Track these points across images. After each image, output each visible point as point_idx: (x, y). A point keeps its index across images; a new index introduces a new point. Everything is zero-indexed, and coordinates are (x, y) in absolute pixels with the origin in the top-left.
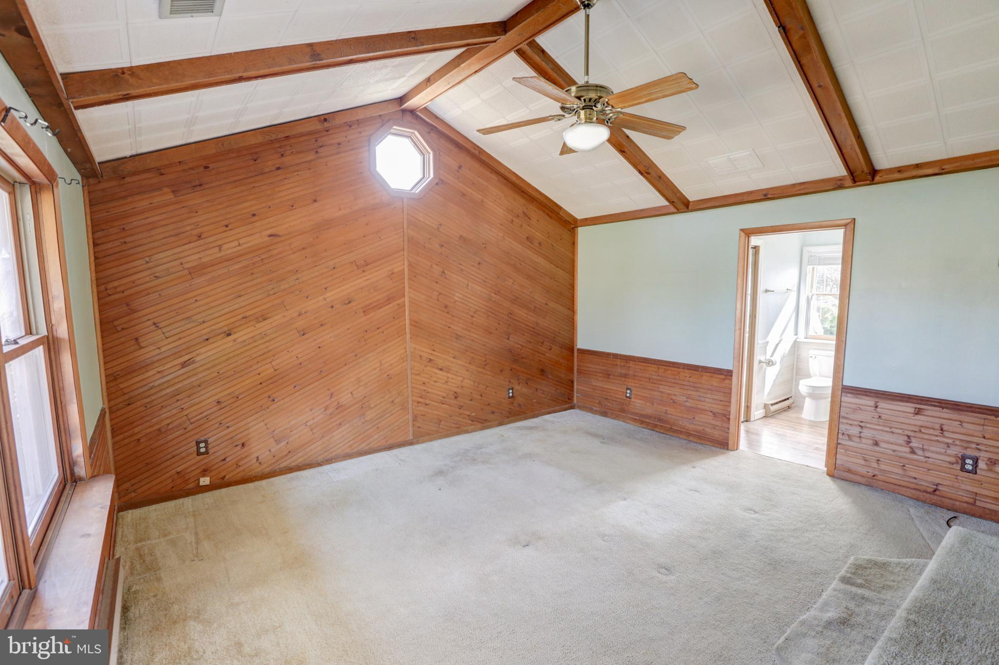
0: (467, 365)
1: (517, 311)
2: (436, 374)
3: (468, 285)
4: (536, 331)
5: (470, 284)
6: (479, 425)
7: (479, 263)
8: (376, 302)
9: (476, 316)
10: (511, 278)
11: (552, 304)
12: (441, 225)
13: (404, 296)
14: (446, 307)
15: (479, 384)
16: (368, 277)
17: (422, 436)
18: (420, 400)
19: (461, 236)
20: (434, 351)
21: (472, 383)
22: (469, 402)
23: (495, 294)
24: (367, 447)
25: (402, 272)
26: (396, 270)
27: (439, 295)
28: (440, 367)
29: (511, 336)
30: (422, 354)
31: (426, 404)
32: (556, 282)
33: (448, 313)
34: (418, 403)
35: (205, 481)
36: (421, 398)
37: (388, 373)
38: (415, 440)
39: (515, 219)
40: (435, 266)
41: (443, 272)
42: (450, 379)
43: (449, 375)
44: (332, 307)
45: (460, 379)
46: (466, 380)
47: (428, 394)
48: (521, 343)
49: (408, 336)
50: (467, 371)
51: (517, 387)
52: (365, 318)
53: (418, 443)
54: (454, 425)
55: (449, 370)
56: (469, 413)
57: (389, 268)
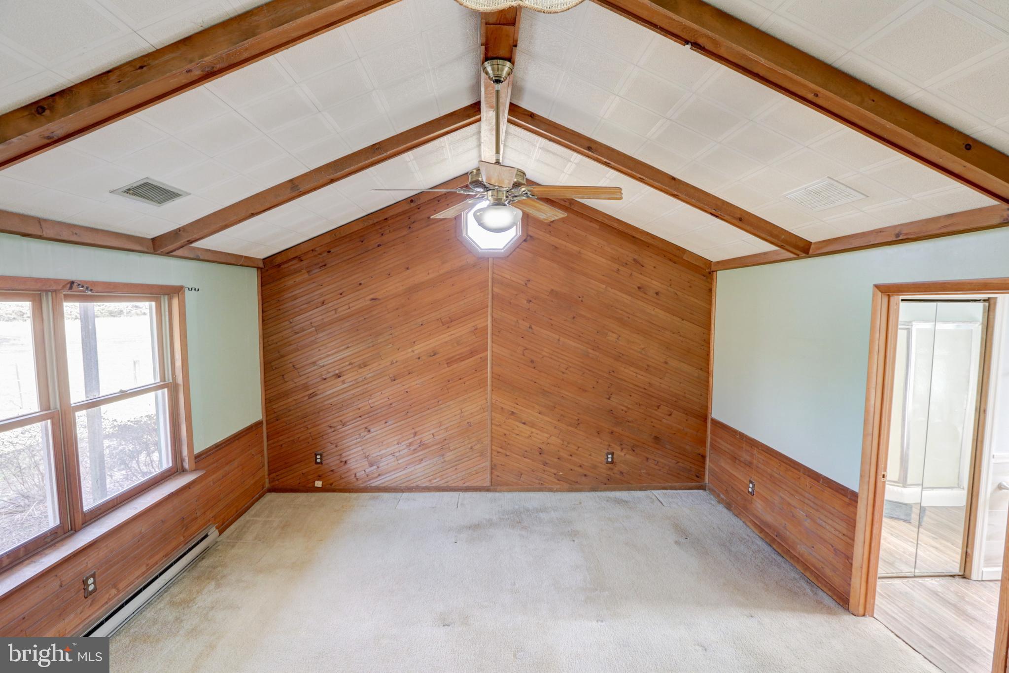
0: (555, 422)
1: (622, 369)
2: (518, 427)
3: (559, 340)
4: (649, 393)
5: (562, 339)
6: (566, 486)
7: (574, 318)
8: (458, 355)
9: (567, 372)
10: (615, 333)
11: (673, 363)
12: (529, 281)
13: (487, 350)
14: (532, 361)
15: (569, 443)
16: (452, 332)
17: (501, 486)
18: (500, 450)
19: (552, 290)
20: (517, 404)
21: (560, 441)
22: (556, 460)
23: (593, 350)
24: (445, 485)
25: (485, 328)
26: (479, 326)
27: (525, 350)
28: (523, 421)
29: (613, 396)
30: (504, 406)
31: (507, 455)
32: (681, 338)
33: (534, 368)
34: (498, 452)
35: (318, 484)
36: (501, 448)
37: (468, 421)
38: (492, 488)
39: (622, 268)
40: (521, 322)
41: (530, 327)
42: (534, 434)
43: (534, 430)
44: (419, 358)
45: (546, 435)
46: (553, 438)
47: (509, 446)
48: (626, 404)
49: (489, 388)
50: (555, 428)
51: (619, 453)
52: (448, 369)
53: (495, 491)
54: (537, 481)
55: (533, 425)
56: (555, 471)
57: (473, 324)
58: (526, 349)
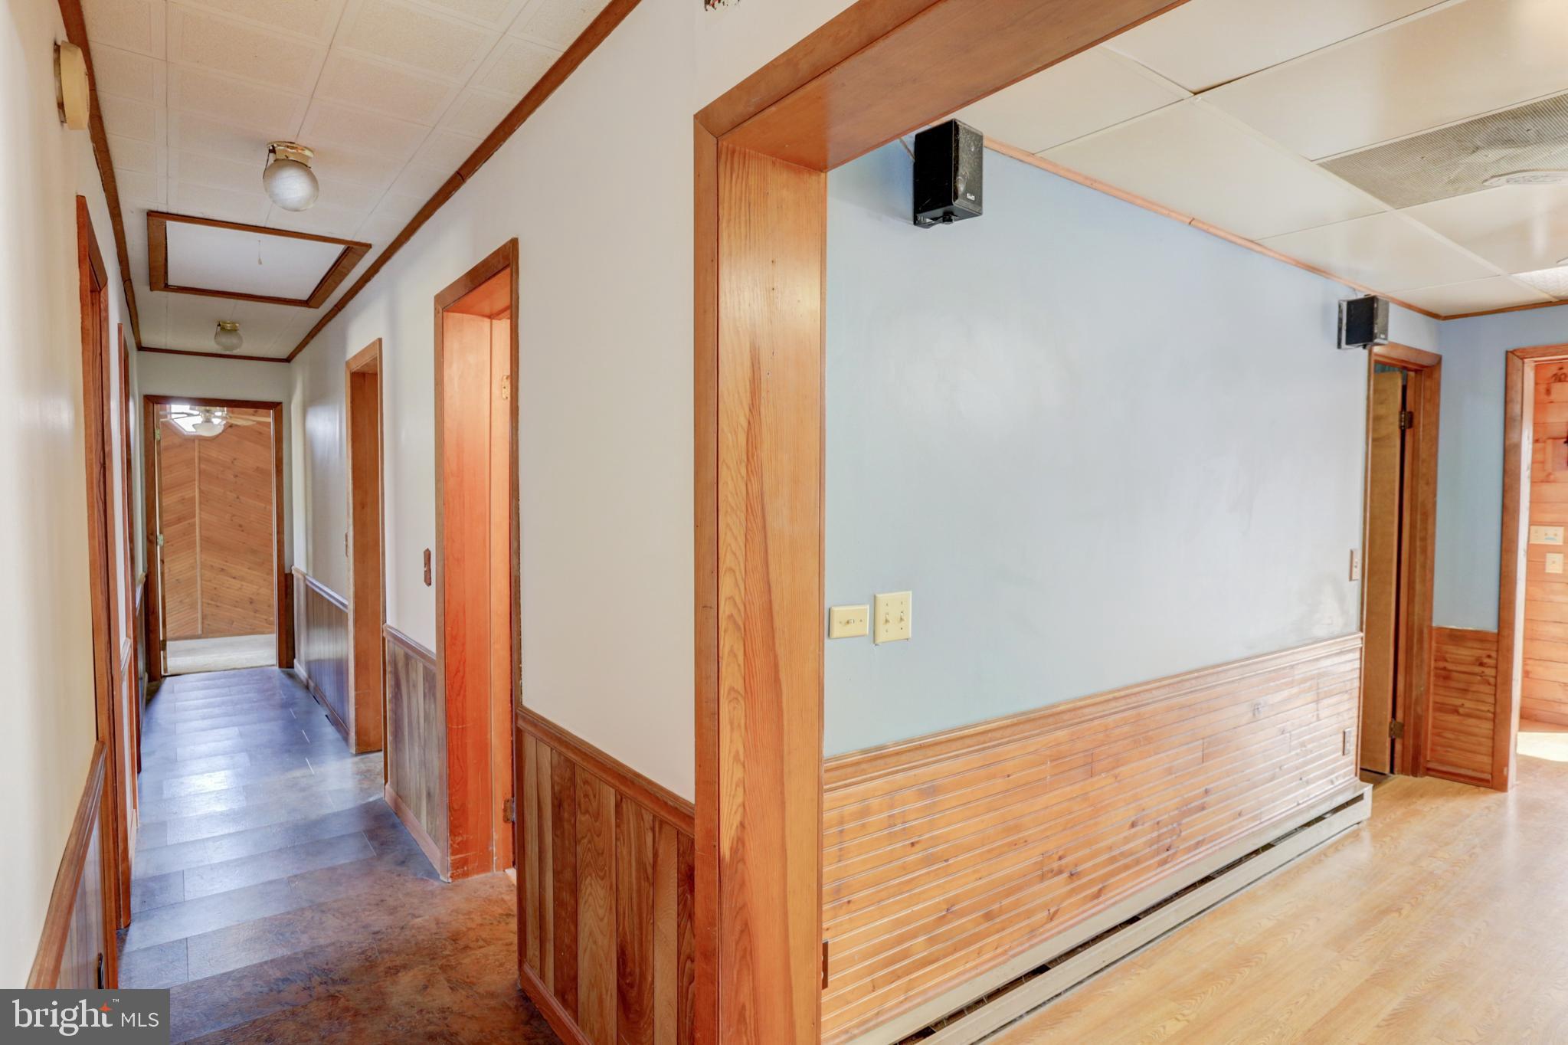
2: (228, 581)
12: (235, 459)
13: (194, 516)
14: (240, 526)
17: (212, 632)
18: (210, 602)
19: (258, 467)
20: (227, 561)
25: (193, 498)
26: (187, 497)
28: (234, 576)
30: (214, 564)
31: (217, 606)
34: (209, 604)
36: (212, 600)
38: (203, 634)
40: (228, 493)
41: (238, 498)
45: (255, 587)
47: (219, 598)
49: (198, 549)
53: (206, 637)
54: (249, 627)
55: (242, 579)
56: (265, 617)
57: (180, 495)
58: (234, 516)
